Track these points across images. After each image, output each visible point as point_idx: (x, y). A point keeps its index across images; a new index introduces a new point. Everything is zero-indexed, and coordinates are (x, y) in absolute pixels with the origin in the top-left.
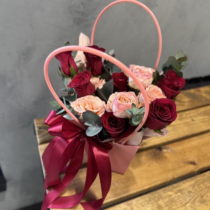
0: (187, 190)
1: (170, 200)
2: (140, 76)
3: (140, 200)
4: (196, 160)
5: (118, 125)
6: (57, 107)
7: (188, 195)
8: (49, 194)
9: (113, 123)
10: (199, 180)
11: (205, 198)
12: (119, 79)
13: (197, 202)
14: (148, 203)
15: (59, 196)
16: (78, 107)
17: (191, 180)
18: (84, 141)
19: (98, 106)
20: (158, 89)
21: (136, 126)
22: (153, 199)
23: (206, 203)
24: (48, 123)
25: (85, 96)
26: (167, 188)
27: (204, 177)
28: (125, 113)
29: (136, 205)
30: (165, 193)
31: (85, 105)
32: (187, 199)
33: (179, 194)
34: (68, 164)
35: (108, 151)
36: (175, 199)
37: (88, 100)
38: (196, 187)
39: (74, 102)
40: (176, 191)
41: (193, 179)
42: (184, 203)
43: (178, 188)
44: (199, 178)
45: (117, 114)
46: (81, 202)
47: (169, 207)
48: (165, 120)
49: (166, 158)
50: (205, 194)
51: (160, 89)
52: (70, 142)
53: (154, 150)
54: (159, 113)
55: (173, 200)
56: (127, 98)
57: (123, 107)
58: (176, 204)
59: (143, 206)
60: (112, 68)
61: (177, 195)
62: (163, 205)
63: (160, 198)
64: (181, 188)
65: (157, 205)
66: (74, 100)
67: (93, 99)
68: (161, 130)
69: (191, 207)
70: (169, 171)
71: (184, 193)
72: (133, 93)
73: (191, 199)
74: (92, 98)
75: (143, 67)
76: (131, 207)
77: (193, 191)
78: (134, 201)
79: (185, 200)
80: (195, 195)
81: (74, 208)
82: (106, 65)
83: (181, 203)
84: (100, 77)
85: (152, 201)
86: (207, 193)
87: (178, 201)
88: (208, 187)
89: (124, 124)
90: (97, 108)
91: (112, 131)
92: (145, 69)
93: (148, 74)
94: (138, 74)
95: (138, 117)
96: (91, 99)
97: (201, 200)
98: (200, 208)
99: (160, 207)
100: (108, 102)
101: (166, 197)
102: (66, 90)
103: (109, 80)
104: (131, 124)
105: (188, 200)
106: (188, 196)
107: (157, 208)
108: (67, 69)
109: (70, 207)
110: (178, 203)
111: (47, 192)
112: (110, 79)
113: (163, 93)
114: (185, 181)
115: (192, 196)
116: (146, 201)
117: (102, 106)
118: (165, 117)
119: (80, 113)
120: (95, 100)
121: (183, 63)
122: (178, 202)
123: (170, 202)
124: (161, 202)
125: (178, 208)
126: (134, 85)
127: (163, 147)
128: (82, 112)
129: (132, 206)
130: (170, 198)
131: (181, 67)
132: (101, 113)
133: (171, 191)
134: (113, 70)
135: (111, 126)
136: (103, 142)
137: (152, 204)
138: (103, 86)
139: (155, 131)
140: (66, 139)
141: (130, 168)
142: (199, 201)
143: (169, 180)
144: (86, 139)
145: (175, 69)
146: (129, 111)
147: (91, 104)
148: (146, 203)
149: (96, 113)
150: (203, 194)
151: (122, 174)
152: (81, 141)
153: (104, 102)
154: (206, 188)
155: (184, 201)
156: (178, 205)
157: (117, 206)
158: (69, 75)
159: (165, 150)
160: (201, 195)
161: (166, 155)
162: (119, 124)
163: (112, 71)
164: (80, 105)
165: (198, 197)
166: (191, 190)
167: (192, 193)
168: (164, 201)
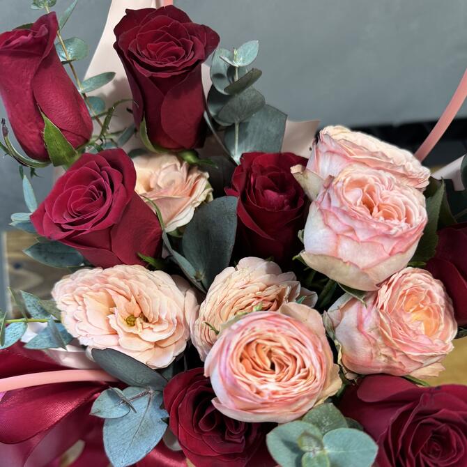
2: (362, 236)
20: (431, 288)
25: (112, 266)
37: (122, 284)
51: (437, 289)
74: (137, 279)
84: (189, 157)
94: (357, 225)
96: (133, 282)
113: (447, 307)
117: (178, 319)
132: (176, 343)
146: (286, 443)
147: (137, 299)
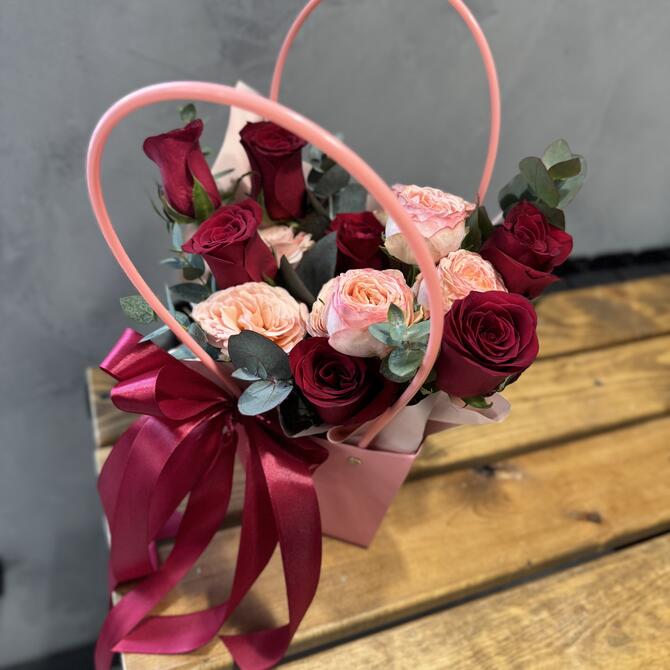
0: (570, 601)
1: (514, 634)
2: (422, 218)
3: (416, 630)
4: (602, 509)
5: (345, 381)
6: (142, 316)
7: (574, 617)
8: (121, 604)
9: (327, 373)
10: (611, 572)
11: (626, 629)
12: (355, 232)
13: (602, 643)
14: (443, 643)
15: (154, 614)
16: (216, 320)
17: (585, 571)
18: (235, 434)
19: (283, 317)
20: (482, 265)
21: (404, 385)
22: (459, 628)
23: (631, 645)
24: (113, 371)
25: (242, 283)
26: (506, 595)
27: (628, 563)
28: (367, 340)
29: (402, 648)
30: (498, 611)
31: (240, 313)
32: (568, 632)
33: (544, 614)
34: (182, 508)
35: (311, 468)
36: (532, 630)
37: (250, 297)
38: (601, 593)
39: (203, 305)
40: (535, 605)
41: (592, 569)
42: (558, 644)
43: (543, 597)
44: (612, 564)
45: (341, 344)
46: (222, 632)
47: (511, 657)
48: (497, 361)
49: (506, 498)
50: (627, 618)
51: (487, 267)
52: (184, 436)
53: (470, 472)
54: (478, 341)
55: (523, 635)
56: (376, 288)
57: (359, 317)
58: (535, 646)
59: (426, 650)
60: (335, 198)
61: (536, 619)
62: (492, 651)
63: (482, 625)
64: (552, 595)
65: (472, 648)
66: (205, 299)
67: (268, 294)
68: (486, 399)
69: (583, 658)
70: (514, 540)
71: (561, 610)
72: (399, 274)
73: (580, 633)
74: (262, 292)
75: (436, 191)
76: (386, 653)
77: (589, 607)
78: (397, 635)
79: (564, 635)
80: (596, 619)
81: (200, 654)
82: (315, 185)
83: (549, 645)
84: (295, 225)
85: (457, 636)
86: (635, 615)
87: (540, 637)
88: (638, 594)
89: (363, 376)
90: (278, 324)
91: (325, 400)
92: (439, 196)
93: (450, 212)
94: (417, 212)
95: (408, 351)
96: (259, 295)
97: (616, 635)
98: (611, 661)
99: (479, 656)
100: (317, 305)
101: (502, 623)
102: (176, 264)
103: (324, 235)
104: (386, 375)
105: (571, 634)
106: (573, 622)
107: (470, 658)
108: (184, 192)
109: (186, 649)
110: (540, 645)
111: (116, 598)
112: (326, 232)
113: (498, 279)
114: (564, 575)
115: (585, 622)
116: (436, 635)
117: (296, 319)
118: (499, 351)
119: (222, 341)
120: (275, 299)
121: (568, 183)
122: (540, 641)
123: (513, 638)
124: (485, 640)
125: (538, 658)
126: (403, 250)
127: (500, 464)
128: (228, 337)
129: (388, 649)
130: (515, 627)
131: (559, 195)
132: (293, 340)
133: (519, 605)
134: (341, 203)
135: (322, 383)
136: (295, 436)
137: (455, 644)
138: (305, 254)
139: (467, 401)
140: (173, 425)
141: (389, 528)
142: (608, 638)
143: (512, 569)
144: (240, 428)
145: (541, 201)
146: (381, 331)
147: (262, 311)
148: (437, 640)
149: (276, 340)
150: (621, 617)
151: (364, 547)
152: (226, 435)
153: (303, 307)
154: (631, 598)
155: (558, 638)
156: (538, 649)
157: (339, 650)
158: (190, 213)
159: (503, 476)
160: (613, 621)
161: (509, 489)
162: (349, 376)
163: (336, 208)
164: (224, 316)
165: (603, 626)
166: (583, 602)
167: (587, 611)
168: (493, 636)
